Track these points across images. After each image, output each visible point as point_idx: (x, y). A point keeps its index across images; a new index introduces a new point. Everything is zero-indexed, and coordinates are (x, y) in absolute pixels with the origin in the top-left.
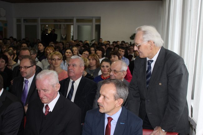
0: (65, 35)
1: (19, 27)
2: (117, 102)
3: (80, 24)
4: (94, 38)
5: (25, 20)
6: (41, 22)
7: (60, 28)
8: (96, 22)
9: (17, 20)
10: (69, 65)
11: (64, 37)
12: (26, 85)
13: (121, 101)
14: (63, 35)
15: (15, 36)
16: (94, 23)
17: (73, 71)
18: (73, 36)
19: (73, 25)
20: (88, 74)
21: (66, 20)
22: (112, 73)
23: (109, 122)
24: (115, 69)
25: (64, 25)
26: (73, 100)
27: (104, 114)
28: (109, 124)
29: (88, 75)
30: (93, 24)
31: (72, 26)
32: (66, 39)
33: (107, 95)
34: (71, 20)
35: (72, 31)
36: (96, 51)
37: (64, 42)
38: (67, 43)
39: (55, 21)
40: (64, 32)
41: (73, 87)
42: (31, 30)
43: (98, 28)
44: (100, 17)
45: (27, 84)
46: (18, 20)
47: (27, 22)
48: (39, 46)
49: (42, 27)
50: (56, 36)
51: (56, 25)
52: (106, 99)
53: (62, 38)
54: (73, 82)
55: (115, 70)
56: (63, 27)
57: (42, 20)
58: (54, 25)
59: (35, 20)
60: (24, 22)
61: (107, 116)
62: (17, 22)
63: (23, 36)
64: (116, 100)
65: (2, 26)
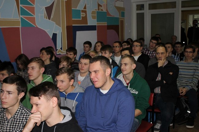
9: (138, 5)
62: (137, 10)
65: (118, 17)
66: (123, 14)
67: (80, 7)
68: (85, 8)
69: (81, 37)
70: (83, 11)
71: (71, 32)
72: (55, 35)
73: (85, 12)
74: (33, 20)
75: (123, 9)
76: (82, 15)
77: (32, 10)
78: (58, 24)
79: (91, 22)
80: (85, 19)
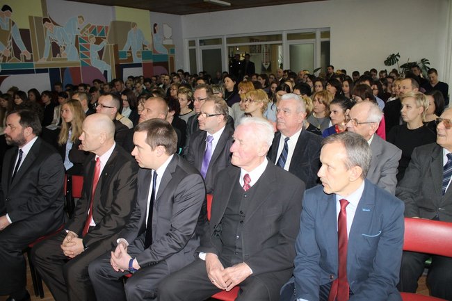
0: (269, 64)
1: (193, 53)
2: (350, 172)
3: (293, 42)
4: (319, 66)
5: (201, 41)
6: (227, 43)
7: (260, 52)
8: (321, 37)
9: (190, 41)
10: (277, 110)
11: (267, 67)
12: (209, 144)
13: (359, 170)
14: (264, 64)
15: (187, 69)
16: (319, 40)
17: (284, 121)
18: (282, 65)
19: (281, 44)
20: (310, 125)
21: (269, 38)
22: (350, 124)
23: (343, 207)
24: (356, 118)
25: (266, 45)
26: (287, 168)
27: (333, 195)
28: (343, 211)
29: (311, 127)
30: (316, 42)
31: (280, 47)
32: (270, 69)
33: (332, 164)
34: (278, 37)
35: (280, 57)
36: (325, 87)
37: (267, 74)
38: (272, 76)
39: (252, 39)
40: (266, 58)
41: (286, 147)
42: (212, 57)
43: (326, 47)
44: (329, 28)
45: (211, 142)
46: (192, 43)
47: (205, 45)
48: (226, 83)
49: (229, 52)
50: (252, 66)
51: (253, 46)
52: (332, 170)
53: (263, 69)
54: (287, 139)
55: (356, 120)
56: (264, 49)
57: (230, 40)
58: (250, 46)
59: (218, 41)
60: (200, 45)
61: (339, 198)
62: (190, 46)
63: (200, 69)
64: (348, 169)
65: (167, 53)
66: (173, 51)
67: (126, 49)
68: (130, 49)
69: (127, 72)
70: (128, 52)
71: (119, 69)
72: (106, 72)
73: (131, 52)
74: (89, 61)
75: (173, 46)
76: (128, 55)
77: (88, 54)
78: (108, 63)
79: (136, 60)
80: (131, 58)
